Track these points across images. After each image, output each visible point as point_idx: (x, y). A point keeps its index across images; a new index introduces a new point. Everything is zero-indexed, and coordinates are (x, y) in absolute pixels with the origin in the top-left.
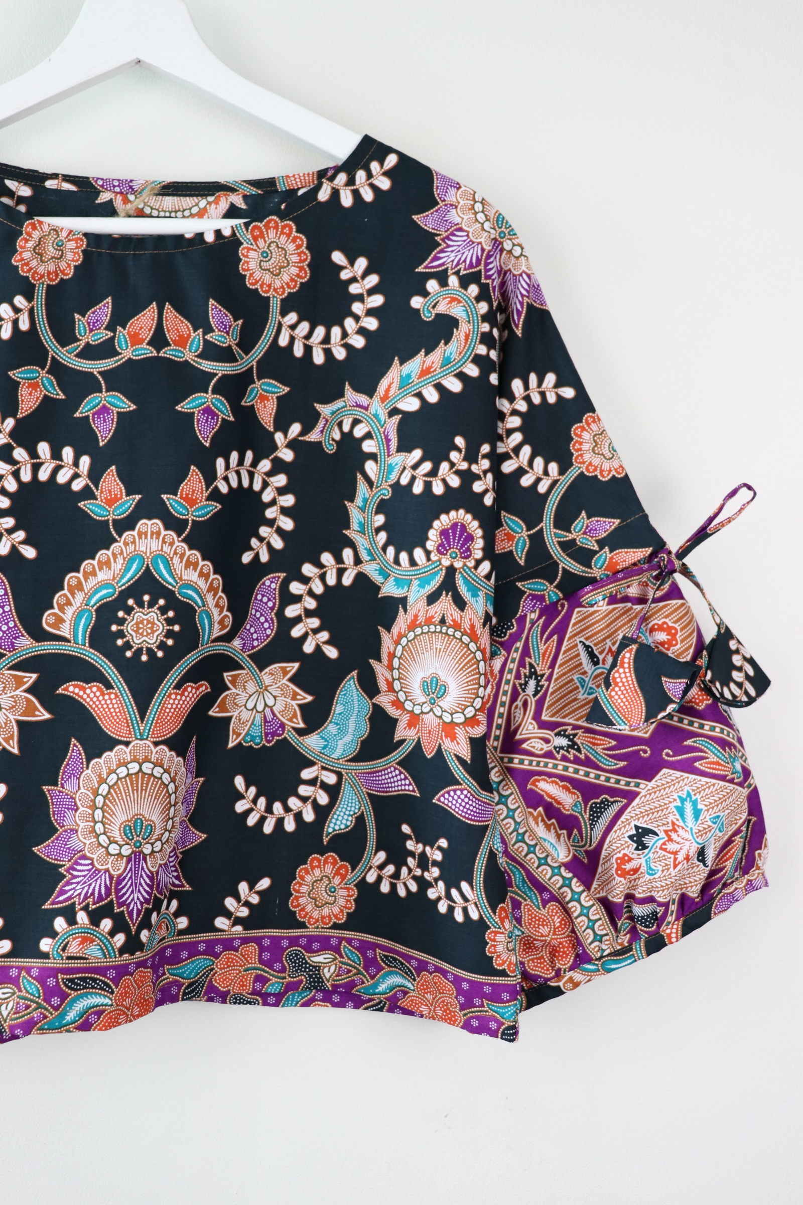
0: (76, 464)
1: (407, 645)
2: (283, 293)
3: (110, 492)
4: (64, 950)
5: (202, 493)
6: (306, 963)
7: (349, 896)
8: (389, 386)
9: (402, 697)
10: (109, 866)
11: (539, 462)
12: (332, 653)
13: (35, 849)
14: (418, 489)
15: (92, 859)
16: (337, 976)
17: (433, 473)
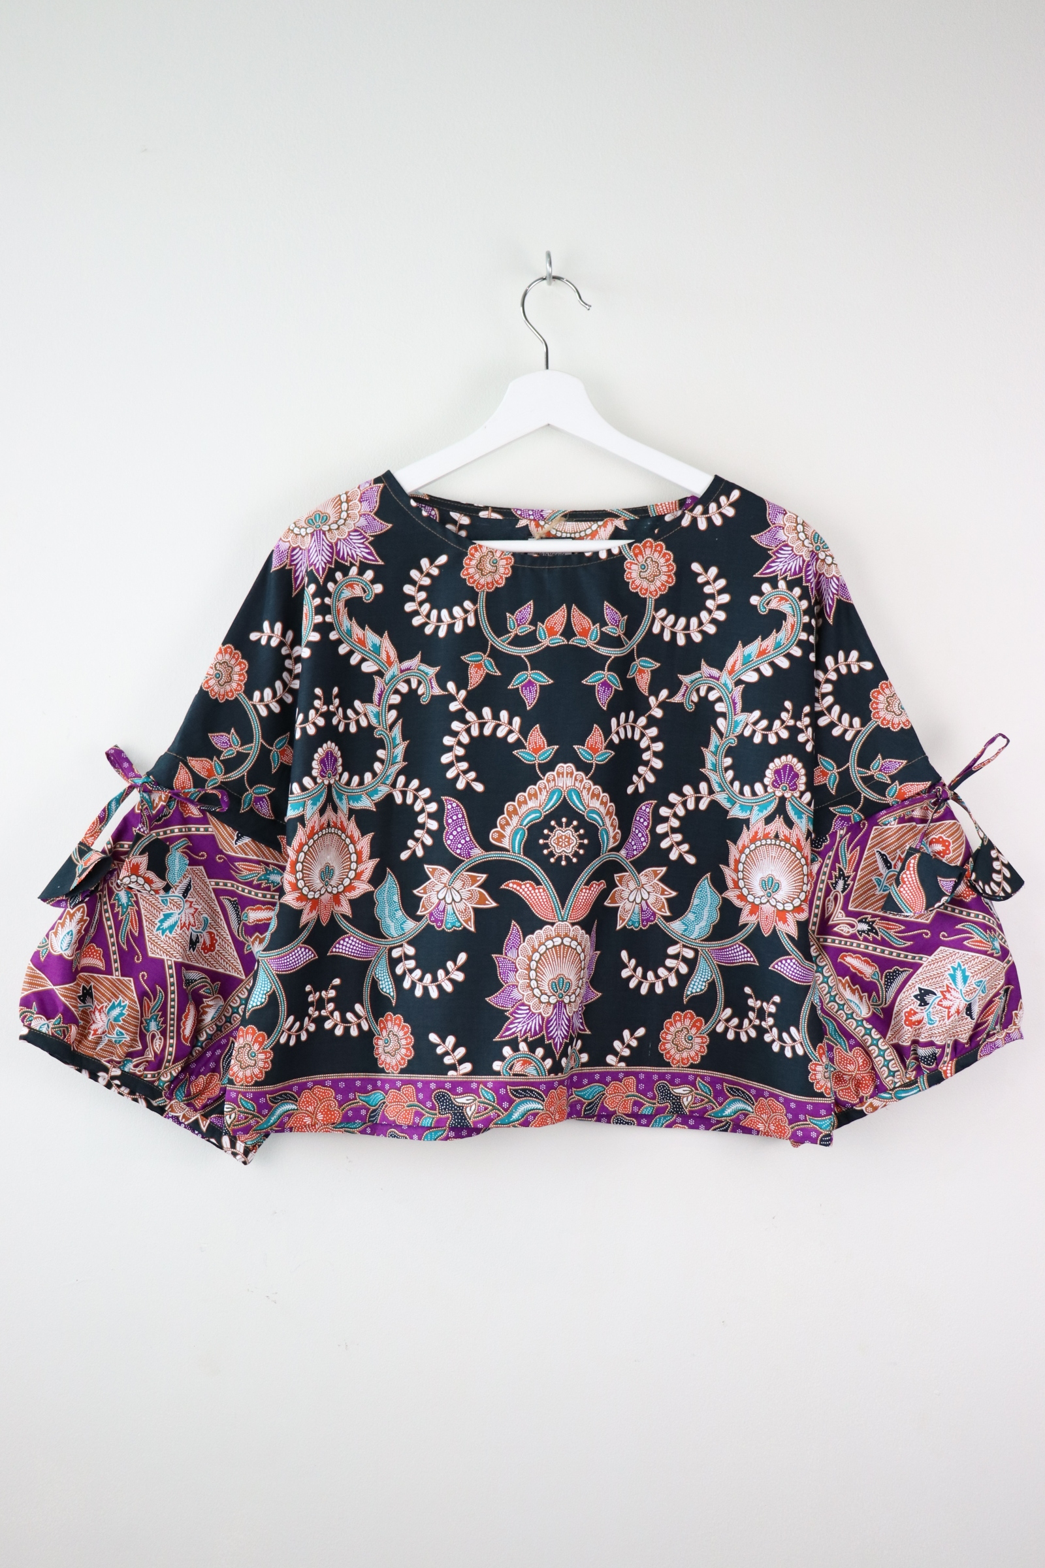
0: (510, 723)
1: (749, 854)
2: (657, 594)
3: (536, 743)
4: (511, 1069)
5: (602, 744)
6: (671, 1093)
7: (702, 1043)
8: (735, 663)
9: (745, 892)
10: (541, 1011)
11: (846, 717)
12: (691, 860)
13: (487, 999)
14: (757, 739)
15: (529, 1006)
16: (693, 1104)
17: (769, 728)
